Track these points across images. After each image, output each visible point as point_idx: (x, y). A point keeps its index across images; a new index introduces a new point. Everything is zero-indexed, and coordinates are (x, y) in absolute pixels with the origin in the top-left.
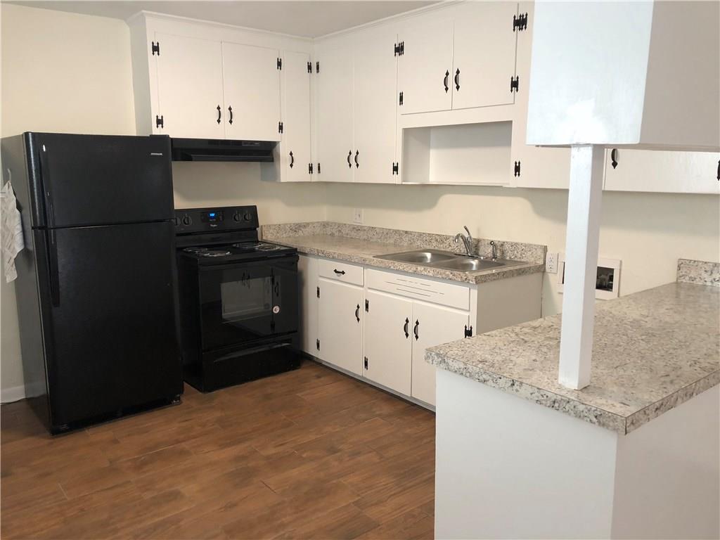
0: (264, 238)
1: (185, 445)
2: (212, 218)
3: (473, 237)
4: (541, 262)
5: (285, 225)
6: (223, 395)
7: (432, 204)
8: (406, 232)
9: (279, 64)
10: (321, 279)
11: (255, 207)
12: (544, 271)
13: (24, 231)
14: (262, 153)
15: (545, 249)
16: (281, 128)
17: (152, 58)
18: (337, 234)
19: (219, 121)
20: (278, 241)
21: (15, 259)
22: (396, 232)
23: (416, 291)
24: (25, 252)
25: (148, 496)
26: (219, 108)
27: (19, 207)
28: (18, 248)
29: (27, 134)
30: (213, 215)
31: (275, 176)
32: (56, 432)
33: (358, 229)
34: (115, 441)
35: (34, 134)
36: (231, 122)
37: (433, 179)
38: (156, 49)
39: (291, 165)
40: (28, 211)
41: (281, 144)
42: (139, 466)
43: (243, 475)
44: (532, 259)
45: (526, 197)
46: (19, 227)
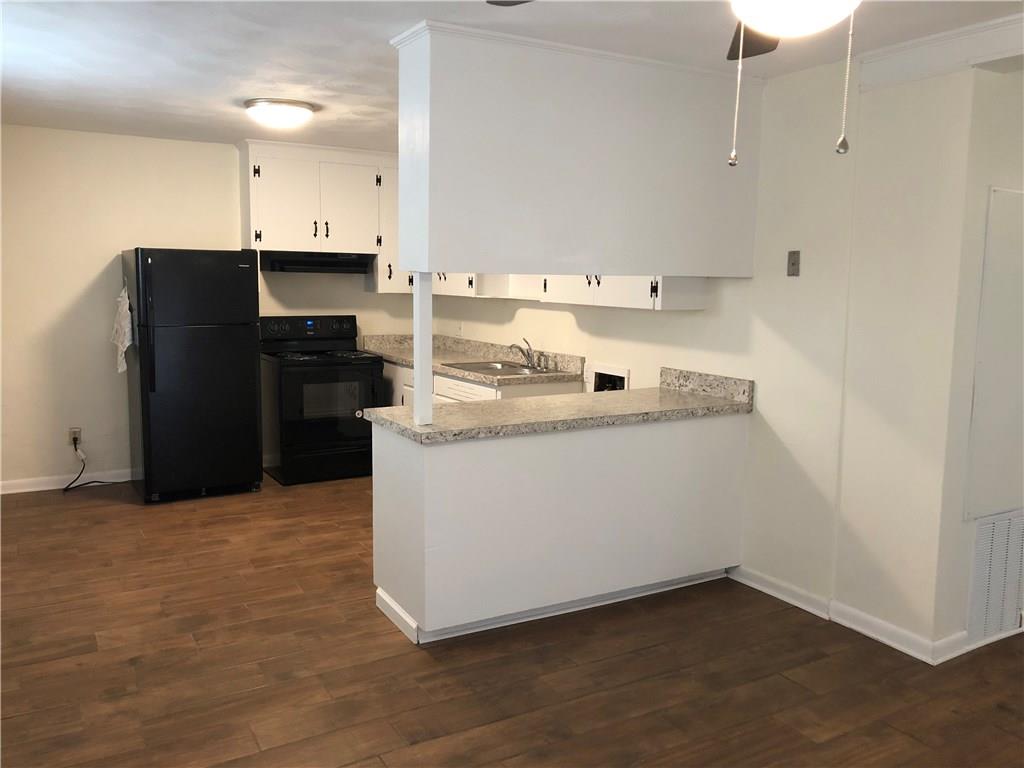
0: (366, 348)
1: (248, 516)
2: (310, 325)
3: (533, 348)
4: (579, 373)
5: (388, 336)
6: (301, 489)
7: (510, 317)
8: (492, 345)
9: (379, 180)
10: (406, 387)
11: (355, 317)
12: (583, 381)
13: (133, 329)
14: (361, 265)
15: (583, 360)
16: (379, 241)
17: (253, 180)
18: (442, 347)
19: (315, 235)
20: (381, 351)
21: (126, 353)
22: (486, 344)
23: (465, 394)
24: (133, 346)
25: (204, 540)
26: (315, 223)
27: (131, 309)
28: (128, 343)
29: (137, 249)
30: (309, 323)
31: (372, 286)
32: (148, 502)
33: (457, 342)
34: (194, 510)
35: (142, 249)
36: (327, 236)
37: (512, 294)
38: (257, 171)
39: (390, 277)
40: (135, 313)
41: (379, 257)
42: (204, 525)
43: (283, 535)
44: (573, 369)
45: (573, 313)
46: (130, 326)
